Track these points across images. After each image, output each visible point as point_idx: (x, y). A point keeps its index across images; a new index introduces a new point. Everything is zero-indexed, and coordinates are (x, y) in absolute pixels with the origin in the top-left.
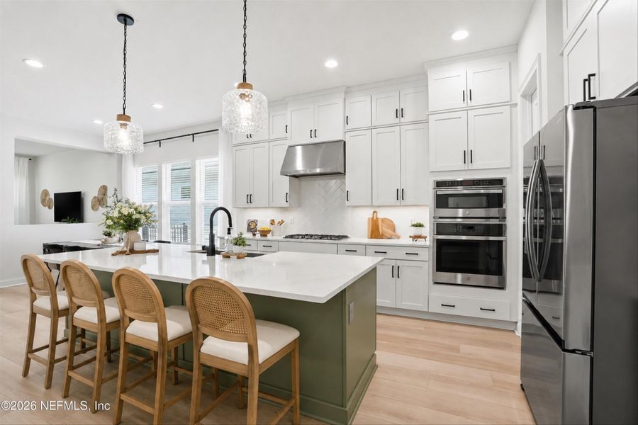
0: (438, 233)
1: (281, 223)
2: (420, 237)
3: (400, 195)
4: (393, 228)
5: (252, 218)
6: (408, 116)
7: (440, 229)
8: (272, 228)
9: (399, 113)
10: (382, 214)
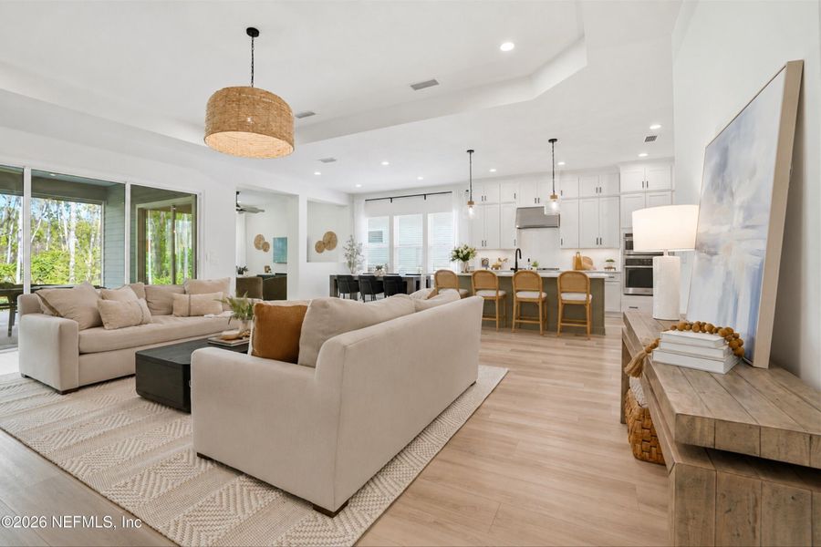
0: (627, 264)
1: (506, 260)
2: (611, 268)
3: (599, 241)
4: (591, 263)
5: (485, 257)
6: (605, 192)
7: (628, 262)
8: (500, 263)
9: (599, 190)
10: (583, 254)
